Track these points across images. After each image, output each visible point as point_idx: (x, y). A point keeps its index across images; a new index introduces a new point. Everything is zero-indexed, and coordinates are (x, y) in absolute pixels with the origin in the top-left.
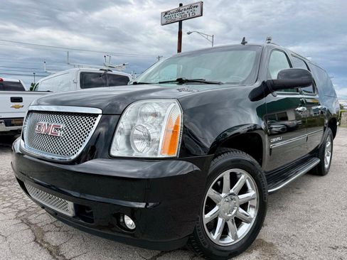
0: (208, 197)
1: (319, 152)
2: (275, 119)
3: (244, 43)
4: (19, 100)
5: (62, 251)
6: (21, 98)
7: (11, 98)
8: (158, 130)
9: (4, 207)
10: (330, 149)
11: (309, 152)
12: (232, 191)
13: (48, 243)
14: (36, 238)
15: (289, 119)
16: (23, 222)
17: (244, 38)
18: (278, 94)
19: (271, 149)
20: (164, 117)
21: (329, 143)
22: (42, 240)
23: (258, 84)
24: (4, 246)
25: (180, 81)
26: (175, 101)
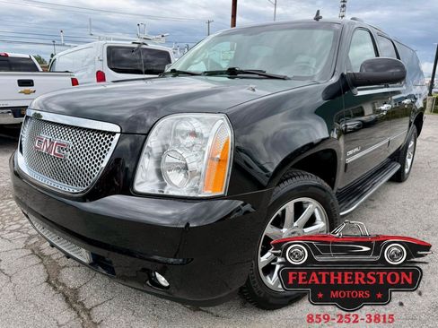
0: (266, 236)
1: (399, 156)
2: (350, 116)
3: (318, 18)
4: (30, 83)
5: (82, 297)
6: (32, 81)
7: (19, 81)
8: (200, 157)
9: (11, 231)
10: (412, 151)
11: (389, 155)
12: (295, 224)
13: (63, 284)
14: (49, 277)
15: (366, 114)
16: (33, 253)
17: (318, 11)
18: (359, 90)
19: (346, 165)
20: (208, 138)
21: (412, 143)
22: (57, 280)
23: (334, 80)
24: (7, 290)
25: (232, 73)
26: (222, 116)
